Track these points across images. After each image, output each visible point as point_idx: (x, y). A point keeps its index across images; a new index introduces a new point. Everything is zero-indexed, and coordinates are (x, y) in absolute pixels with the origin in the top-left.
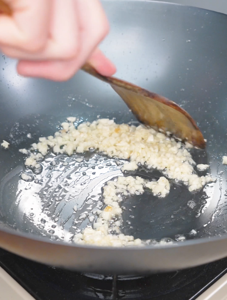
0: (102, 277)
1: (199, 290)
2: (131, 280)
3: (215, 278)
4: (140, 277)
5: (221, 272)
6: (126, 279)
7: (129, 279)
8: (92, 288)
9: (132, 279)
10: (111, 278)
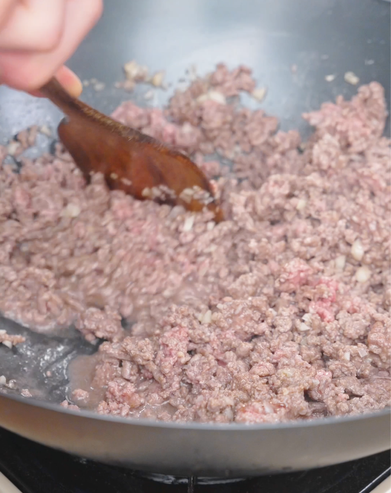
0: (170, 479)
2: (221, 485)
3: (374, 481)
4: (238, 480)
6: (212, 483)
7: (218, 482)
9: (224, 482)
10: (185, 481)
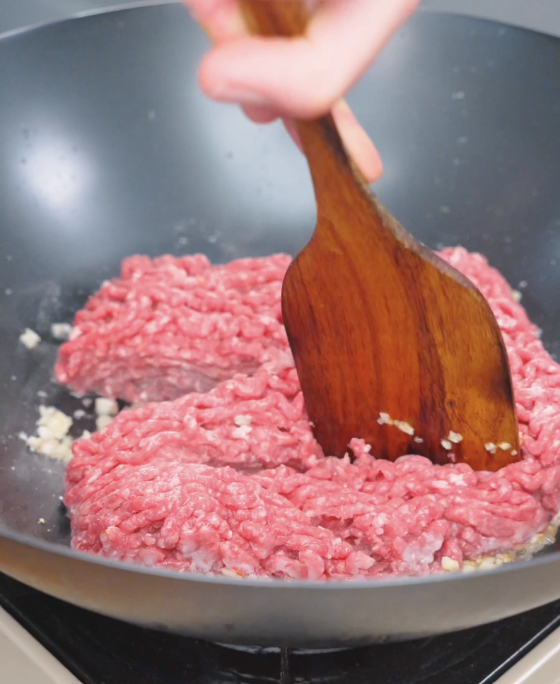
1: (485, 677)
5: (535, 634)
8: (233, 673)
10: (277, 650)
